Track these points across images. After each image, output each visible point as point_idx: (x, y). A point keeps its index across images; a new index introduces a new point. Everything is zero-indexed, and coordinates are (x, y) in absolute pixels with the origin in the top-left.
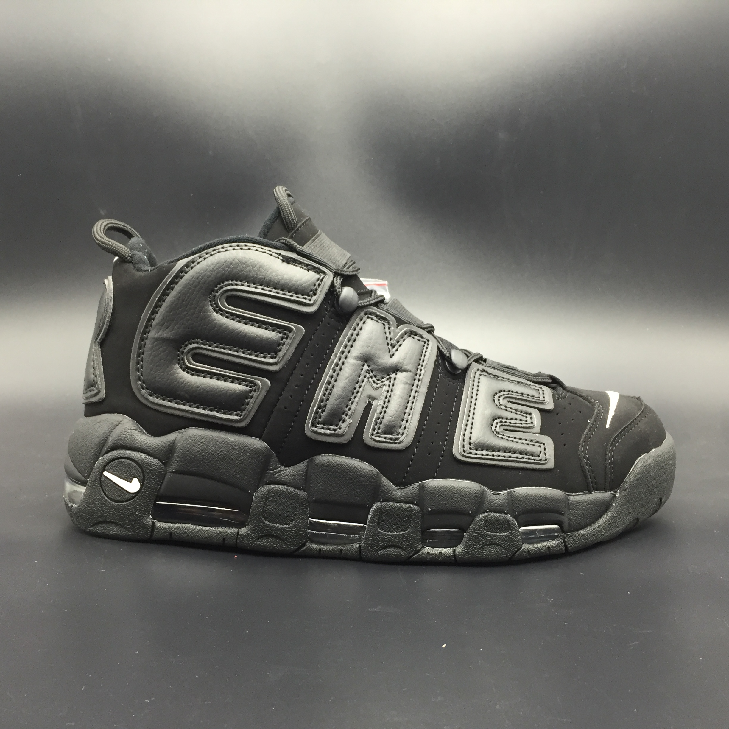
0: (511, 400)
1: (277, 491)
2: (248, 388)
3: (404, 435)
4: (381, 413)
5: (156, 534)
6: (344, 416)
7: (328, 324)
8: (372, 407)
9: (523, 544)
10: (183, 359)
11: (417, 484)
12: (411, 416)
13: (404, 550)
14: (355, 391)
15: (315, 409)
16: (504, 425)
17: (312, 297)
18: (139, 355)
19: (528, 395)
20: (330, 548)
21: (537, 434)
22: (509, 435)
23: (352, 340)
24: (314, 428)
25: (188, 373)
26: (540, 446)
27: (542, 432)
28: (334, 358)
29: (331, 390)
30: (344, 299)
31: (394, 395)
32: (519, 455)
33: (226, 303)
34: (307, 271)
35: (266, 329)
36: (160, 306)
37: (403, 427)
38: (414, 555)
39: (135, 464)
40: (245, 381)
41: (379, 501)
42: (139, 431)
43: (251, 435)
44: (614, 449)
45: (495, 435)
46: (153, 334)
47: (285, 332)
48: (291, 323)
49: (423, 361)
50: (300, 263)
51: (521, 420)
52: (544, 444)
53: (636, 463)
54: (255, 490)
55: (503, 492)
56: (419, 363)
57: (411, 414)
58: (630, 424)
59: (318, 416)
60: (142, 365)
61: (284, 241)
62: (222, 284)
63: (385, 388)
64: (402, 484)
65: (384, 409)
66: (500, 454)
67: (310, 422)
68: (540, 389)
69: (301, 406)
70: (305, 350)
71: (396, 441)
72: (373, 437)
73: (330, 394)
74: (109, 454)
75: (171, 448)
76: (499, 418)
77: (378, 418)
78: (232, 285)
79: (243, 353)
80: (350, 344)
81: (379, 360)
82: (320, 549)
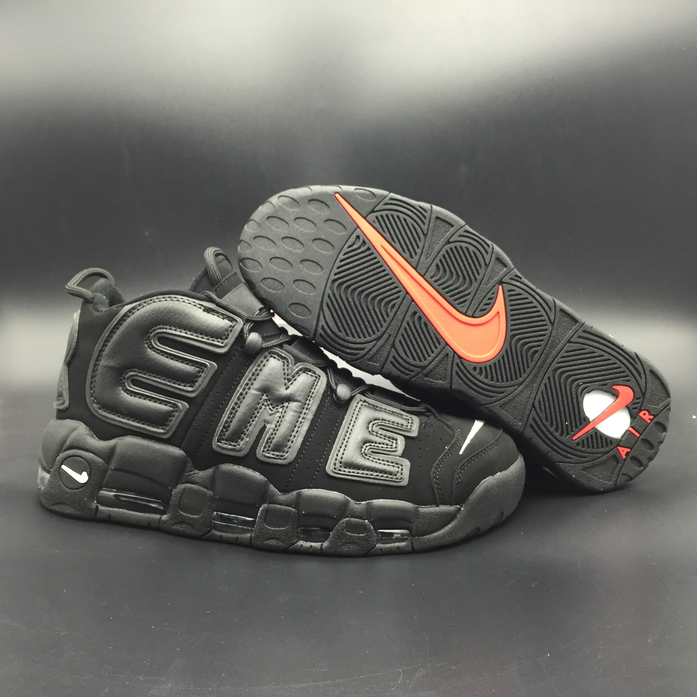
0: (383, 427)
1: (191, 489)
2: (172, 409)
3: (288, 453)
4: (272, 434)
5: (99, 515)
6: (242, 435)
7: (237, 362)
8: (266, 429)
9: (377, 543)
10: (124, 383)
11: (296, 492)
12: (296, 438)
13: (283, 542)
14: (254, 416)
15: (221, 428)
16: (373, 448)
17: (224, 340)
18: (92, 378)
19: (398, 424)
20: (229, 535)
21: (398, 457)
22: (374, 457)
23: (256, 375)
24: (219, 444)
25: (128, 394)
26: (398, 467)
27: (403, 456)
28: (240, 389)
29: (235, 414)
30: (250, 343)
31: (284, 420)
32: (379, 474)
33: (158, 342)
34: (222, 319)
35: (187, 364)
36: (109, 341)
37: (288, 446)
38: (290, 546)
39: (84, 461)
40: (169, 403)
41: (266, 503)
42: (89, 436)
43: (173, 445)
44: (462, 471)
45: (363, 456)
46: (103, 362)
47: (201, 367)
48: (207, 361)
49: (313, 393)
50: (218, 312)
51: (387, 445)
52: (402, 466)
53: (481, 484)
54: (175, 487)
55: (364, 502)
56: (308, 395)
57: (296, 436)
58: (481, 451)
59: (222, 434)
60: (95, 385)
61: (207, 294)
62: (155, 328)
63: (278, 415)
64: (285, 491)
65: (275, 431)
66: (364, 472)
67: (217, 438)
68: (410, 419)
69: (211, 425)
70: (217, 382)
71: (282, 458)
72: (264, 453)
73: (234, 417)
74: (67, 452)
75: (112, 450)
76: (369, 442)
77: (269, 438)
78: (163, 328)
79: (169, 382)
80: (253, 377)
81: (276, 392)
82: (221, 536)
